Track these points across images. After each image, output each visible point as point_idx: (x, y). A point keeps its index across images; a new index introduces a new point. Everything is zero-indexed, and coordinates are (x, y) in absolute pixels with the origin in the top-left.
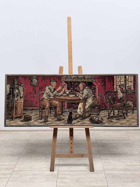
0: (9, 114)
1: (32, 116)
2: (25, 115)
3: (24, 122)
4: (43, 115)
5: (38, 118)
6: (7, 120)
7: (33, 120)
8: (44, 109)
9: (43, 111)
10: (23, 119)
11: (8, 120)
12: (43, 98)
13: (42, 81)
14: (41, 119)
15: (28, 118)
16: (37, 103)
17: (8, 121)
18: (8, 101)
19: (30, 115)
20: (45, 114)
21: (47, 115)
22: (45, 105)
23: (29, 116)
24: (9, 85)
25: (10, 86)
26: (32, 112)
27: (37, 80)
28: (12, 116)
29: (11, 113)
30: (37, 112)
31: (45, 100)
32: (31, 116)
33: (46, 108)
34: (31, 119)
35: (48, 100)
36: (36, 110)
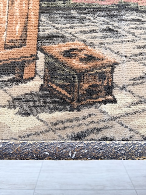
1: (113, 66)
2: (56, 48)
3: (45, 116)
7: (130, 99)
10: (35, 85)
15: (81, 75)
19: (96, 51)
23: (90, 58)
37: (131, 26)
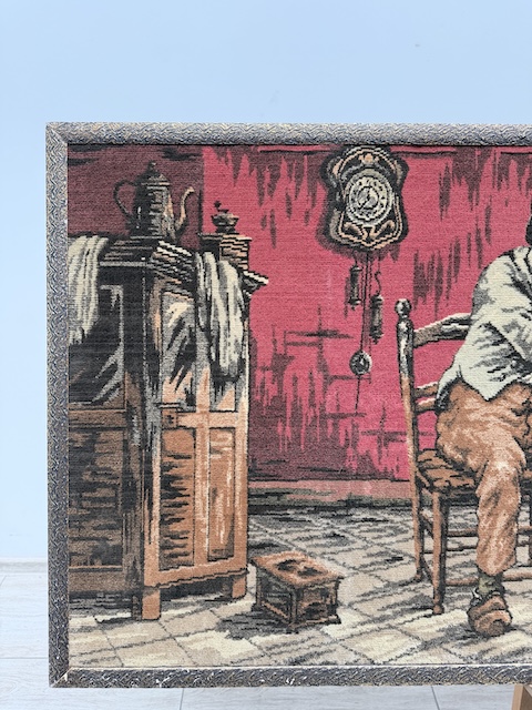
0: (96, 554)
1: (338, 580)
2: (271, 560)
3: (258, 639)
4: (460, 559)
5: (408, 596)
6: (76, 621)
7: (357, 618)
8: (468, 498)
9: (458, 517)
10: (246, 604)
11: (90, 620)
12: (459, 380)
13: (444, 198)
14: (437, 605)
15: (300, 592)
16: (390, 438)
17: (86, 629)
18: (80, 412)
19: (318, 563)
20: (473, 556)
21: (492, 568)
22: (472, 462)
23: (309, 572)
24: (95, 244)
25: (105, 250)
26: (340, 527)
27: (397, 189)
28: (136, 574)
29: (115, 539)
30: (397, 531)
31: (471, 402)
32: (334, 570)
33: (484, 491)
34: (333, 607)
35: (502, 407)
36: (381, 515)
37: (363, 528)
